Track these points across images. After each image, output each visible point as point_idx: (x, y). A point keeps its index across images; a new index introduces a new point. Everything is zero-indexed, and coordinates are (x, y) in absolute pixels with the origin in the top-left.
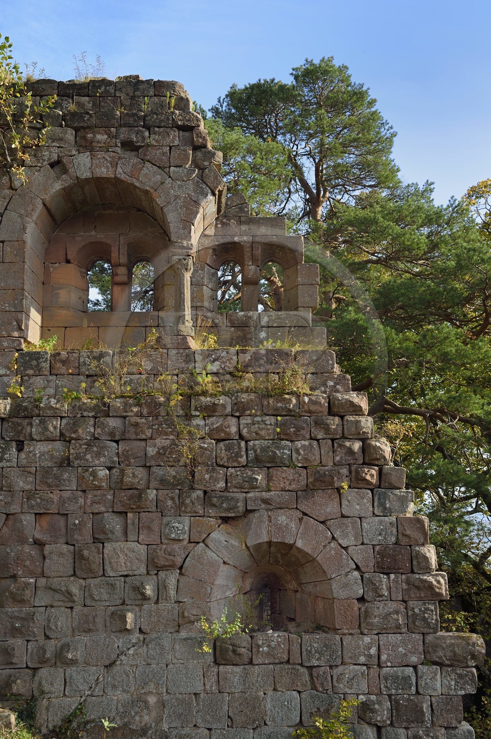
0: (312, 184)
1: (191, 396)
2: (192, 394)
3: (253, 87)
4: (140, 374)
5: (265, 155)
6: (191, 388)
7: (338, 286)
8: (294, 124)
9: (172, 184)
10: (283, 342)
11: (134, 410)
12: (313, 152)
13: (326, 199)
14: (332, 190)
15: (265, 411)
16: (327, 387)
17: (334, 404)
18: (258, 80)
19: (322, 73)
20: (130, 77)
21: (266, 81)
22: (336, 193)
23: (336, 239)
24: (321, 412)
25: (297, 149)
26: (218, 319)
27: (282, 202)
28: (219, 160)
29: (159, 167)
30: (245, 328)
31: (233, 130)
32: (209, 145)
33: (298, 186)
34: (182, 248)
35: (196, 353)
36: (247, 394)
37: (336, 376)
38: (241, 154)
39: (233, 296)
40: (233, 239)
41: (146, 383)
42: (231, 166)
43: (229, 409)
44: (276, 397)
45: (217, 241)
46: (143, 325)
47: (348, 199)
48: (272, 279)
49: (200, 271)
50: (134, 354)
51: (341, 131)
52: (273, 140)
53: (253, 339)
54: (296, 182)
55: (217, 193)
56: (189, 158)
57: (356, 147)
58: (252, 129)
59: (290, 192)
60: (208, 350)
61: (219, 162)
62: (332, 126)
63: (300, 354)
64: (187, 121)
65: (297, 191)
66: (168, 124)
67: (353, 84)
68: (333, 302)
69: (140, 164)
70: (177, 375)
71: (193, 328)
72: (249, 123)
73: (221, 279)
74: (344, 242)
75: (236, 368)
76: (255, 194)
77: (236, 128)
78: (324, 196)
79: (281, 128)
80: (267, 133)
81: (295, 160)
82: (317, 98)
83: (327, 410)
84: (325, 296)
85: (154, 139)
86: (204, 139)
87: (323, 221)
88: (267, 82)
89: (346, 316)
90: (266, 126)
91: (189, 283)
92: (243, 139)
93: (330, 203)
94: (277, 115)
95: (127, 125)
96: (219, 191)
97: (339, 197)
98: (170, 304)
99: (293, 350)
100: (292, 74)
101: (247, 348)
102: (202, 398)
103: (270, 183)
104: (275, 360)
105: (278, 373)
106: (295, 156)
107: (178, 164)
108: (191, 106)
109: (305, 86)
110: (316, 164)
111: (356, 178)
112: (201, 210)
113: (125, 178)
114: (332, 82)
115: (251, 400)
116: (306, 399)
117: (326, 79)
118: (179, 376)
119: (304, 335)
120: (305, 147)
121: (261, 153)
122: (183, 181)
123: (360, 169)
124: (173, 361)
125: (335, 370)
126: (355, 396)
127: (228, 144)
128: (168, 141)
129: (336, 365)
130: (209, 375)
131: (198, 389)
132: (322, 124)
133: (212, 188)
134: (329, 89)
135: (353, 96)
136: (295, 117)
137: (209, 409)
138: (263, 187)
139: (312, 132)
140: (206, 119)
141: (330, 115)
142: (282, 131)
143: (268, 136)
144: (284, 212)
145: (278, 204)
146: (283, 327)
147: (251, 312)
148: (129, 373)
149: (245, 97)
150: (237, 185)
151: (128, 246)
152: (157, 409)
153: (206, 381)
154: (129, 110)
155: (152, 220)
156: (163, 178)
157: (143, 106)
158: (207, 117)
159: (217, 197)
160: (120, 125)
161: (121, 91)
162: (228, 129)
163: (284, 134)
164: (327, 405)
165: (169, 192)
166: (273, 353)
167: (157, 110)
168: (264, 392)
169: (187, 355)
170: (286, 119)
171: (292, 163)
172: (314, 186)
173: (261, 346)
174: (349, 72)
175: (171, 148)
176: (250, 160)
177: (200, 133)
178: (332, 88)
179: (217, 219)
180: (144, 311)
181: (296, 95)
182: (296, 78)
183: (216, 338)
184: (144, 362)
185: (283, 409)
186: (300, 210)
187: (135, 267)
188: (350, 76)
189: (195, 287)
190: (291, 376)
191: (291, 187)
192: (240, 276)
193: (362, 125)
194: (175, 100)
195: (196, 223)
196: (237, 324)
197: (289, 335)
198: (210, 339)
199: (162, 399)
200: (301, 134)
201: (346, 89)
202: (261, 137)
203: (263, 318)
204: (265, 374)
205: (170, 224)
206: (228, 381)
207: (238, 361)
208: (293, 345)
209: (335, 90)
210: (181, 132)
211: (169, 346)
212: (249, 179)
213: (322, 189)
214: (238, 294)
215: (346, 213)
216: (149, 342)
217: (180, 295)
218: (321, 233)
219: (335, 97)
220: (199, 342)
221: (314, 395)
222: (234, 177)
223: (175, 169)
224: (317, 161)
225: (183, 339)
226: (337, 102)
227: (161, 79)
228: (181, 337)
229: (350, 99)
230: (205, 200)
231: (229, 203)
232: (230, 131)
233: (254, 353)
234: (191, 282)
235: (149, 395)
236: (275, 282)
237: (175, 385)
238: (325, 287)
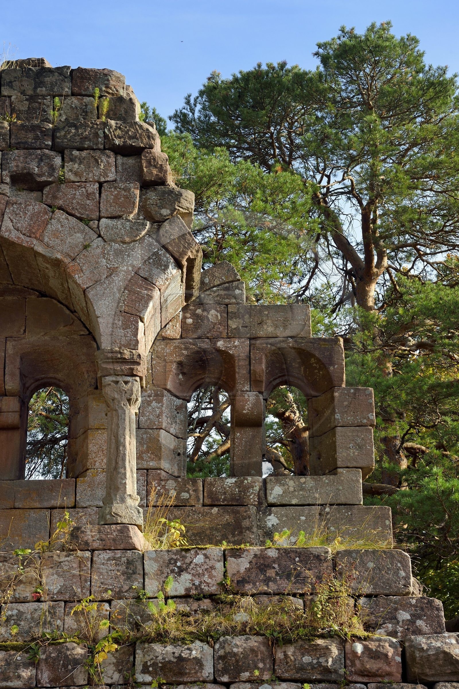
0: (358, 244)
1: (135, 643)
2: (138, 639)
3: (247, 77)
4: (39, 600)
5: (271, 195)
6: (137, 626)
7: (411, 427)
8: (322, 140)
9: (104, 248)
10: (310, 534)
11: (24, 674)
12: (357, 187)
13: (383, 269)
14: (393, 254)
15: (279, 672)
16: (398, 622)
17: (414, 658)
18: (256, 65)
19: (370, 52)
20: (29, 61)
21: (270, 67)
22: (401, 259)
23: (404, 342)
24: (389, 674)
25: (329, 182)
26: (188, 492)
27: (303, 276)
28: (188, 205)
29: (81, 219)
30: (238, 508)
31: (213, 151)
32: (171, 181)
33: (331, 248)
34: (122, 362)
35: (146, 558)
36: (244, 637)
37: (414, 602)
38: (228, 195)
39: (215, 447)
40: (215, 344)
41: (49, 619)
42: (210, 215)
43: (208, 670)
44: (300, 642)
45: (186, 349)
46: (46, 504)
47: (424, 269)
48: (287, 414)
49: (154, 404)
50: (27, 562)
51: (407, 150)
52: (284, 169)
53: (255, 529)
54: (327, 240)
55: (185, 263)
56: (134, 203)
57: (436, 178)
58: (247, 149)
59: (316, 260)
60: (168, 551)
61: (188, 209)
62: (391, 142)
63: (343, 557)
64: (130, 138)
65: (330, 255)
66: (97, 144)
67: (427, 68)
68: (403, 457)
69: (46, 213)
70: (109, 602)
71: (141, 510)
72: (241, 139)
73: (195, 416)
74: (420, 346)
75: (222, 585)
76: (254, 263)
77: (219, 148)
78: (379, 265)
79: (299, 147)
80: (274, 156)
81: (326, 202)
82: (362, 94)
83: (401, 670)
84: (386, 445)
85: (71, 170)
86: (161, 169)
87: (379, 309)
88: (274, 68)
89: (428, 483)
90: (272, 145)
91: (134, 426)
92: (231, 167)
93: (391, 277)
94: (291, 125)
95: (22, 145)
96: (189, 260)
97: (407, 266)
98: (97, 464)
99: (330, 550)
100: (317, 54)
101: (242, 546)
102: (158, 648)
103: (280, 244)
104: (295, 569)
105: (302, 595)
106: (325, 195)
107: (115, 214)
108: (138, 110)
109: (341, 74)
110: (363, 209)
111: (437, 233)
112: (156, 294)
113: (19, 238)
114: (389, 65)
115: (252, 650)
116: (359, 648)
117: (379, 61)
118: (114, 603)
119: (350, 521)
120: (343, 179)
121: (264, 192)
122: (124, 242)
123: (443, 216)
124: (101, 574)
125: (411, 589)
126: (454, 641)
127: (205, 176)
128: (96, 173)
129: (412, 579)
130: (170, 601)
131: (149, 628)
132: (372, 139)
133: (177, 255)
134: (383, 79)
135: (428, 89)
136: (323, 128)
137: (171, 670)
138: (268, 251)
139: (355, 153)
140: (166, 134)
141: (387, 123)
142: (301, 152)
143: (276, 162)
144: (307, 293)
145: (296, 279)
146: (309, 505)
147: (250, 479)
148: (17, 601)
149: (234, 94)
150: (221, 248)
151: (21, 359)
152: (67, 671)
153: (165, 612)
154: (27, 119)
155: (68, 312)
156: (87, 237)
157: (52, 113)
158: (166, 131)
159: (185, 270)
160: (10, 146)
161: (11, 87)
162: (204, 150)
163: (304, 158)
164: (399, 659)
165: (97, 263)
166: (292, 555)
167: (77, 119)
168: (275, 634)
169: (129, 563)
170: (307, 131)
171: (320, 208)
172: (360, 247)
173: (269, 543)
174: (420, 48)
175: (101, 185)
176: (243, 204)
177: (154, 159)
178: (389, 77)
179: (185, 309)
180: (50, 477)
181: (325, 90)
182: (325, 60)
183: (183, 528)
184: (47, 577)
185: (313, 668)
186: (335, 289)
187: (34, 396)
188: (421, 55)
189: (146, 433)
190: (327, 601)
191: (319, 249)
192: (229, 410)
193: (445, 138)
194: (110, 102)
195: (147, 315)
196: (224, 500)
197: (321, 520)
198: (173, 530)
199: (79, 651)
200: (335, 158)
201: (414, 78)
202: (264, 163)
203: (272, 489)
204: (277, 597)
205: (100, 320)
206: (206, 612)
207: (225, 572)
208: (328, 540)
209: (395, 80)
210: (119, 157)
211: (96, 545)
212: (242, 237)
213: (375, 253)
214: (224, 443)
215: (422, 295)
216: (58, 538)
217: (117, 448)
218: (376, 330)
219: (395, 92)
220: (152, 537)
221: (372, 640)
222: (216, 235)
223: (109, 221)
224: (365, 203)
225: (121, 531)
226: (399, 100)
227: (83, 67)
228: (119, 527)
229: (423, 95)
230: (163, 276)
231: (207, 280)
232: (208, 154)
233: (256, 556)
234: (138, 422)
235: (54, 642)
236: (292, 421)
237: (104, 621)
238: (385, 429)
